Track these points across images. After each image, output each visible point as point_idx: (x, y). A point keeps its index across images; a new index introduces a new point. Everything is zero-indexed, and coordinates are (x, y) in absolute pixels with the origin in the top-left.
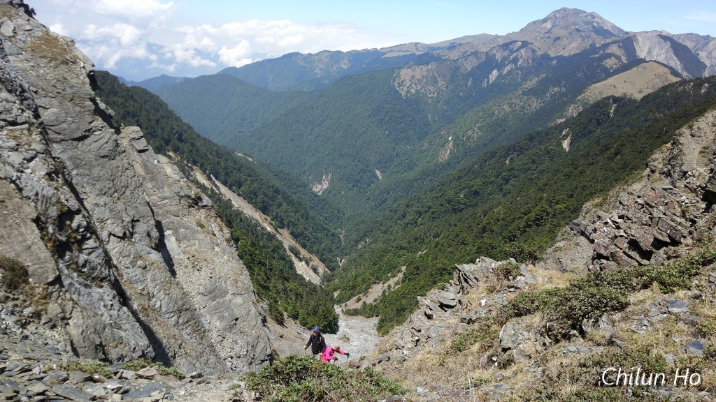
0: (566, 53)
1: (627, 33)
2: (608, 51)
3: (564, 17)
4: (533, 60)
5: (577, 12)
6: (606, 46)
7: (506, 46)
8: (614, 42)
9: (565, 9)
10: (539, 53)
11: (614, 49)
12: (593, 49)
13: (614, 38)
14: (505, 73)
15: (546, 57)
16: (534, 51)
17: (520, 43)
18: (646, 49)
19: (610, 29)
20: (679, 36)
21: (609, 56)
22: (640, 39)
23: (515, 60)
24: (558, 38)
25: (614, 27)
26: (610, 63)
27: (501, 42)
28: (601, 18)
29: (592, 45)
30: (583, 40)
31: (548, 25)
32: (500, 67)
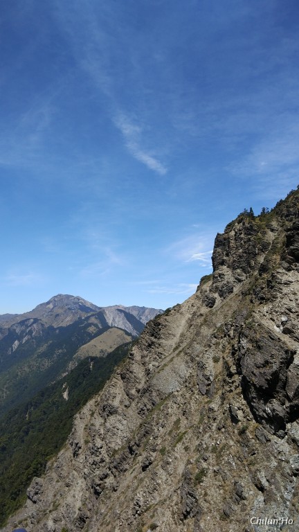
0: (64, 324)
1: (100, 308)
2: (90, 322)
3: (60, 300)
4: (43, 331)
5: (68, 297)
6: (88, 318)
7: (22, 323)
8: (92, 315)
9: (60, 295)
10: (47, 326)
11: (93, 320)
12: (80, 321)
13: (92, 313)
14: (24, 341)
15: (51, 328)
16: (42, 325)
17: (32, 320)
18: (112, 319)
19: (90, 306)
20: (129, 308)
21: (90, 325)
22: (107, 312)
23: (30, 332)
24: (57, 315)
25: (92, 305)
26: (91, 329)
27: (19, 320)
28: (84, 300)
29: (80, 318)
30: (74, 315)
31: (51, 306)
32: (20, 338)
